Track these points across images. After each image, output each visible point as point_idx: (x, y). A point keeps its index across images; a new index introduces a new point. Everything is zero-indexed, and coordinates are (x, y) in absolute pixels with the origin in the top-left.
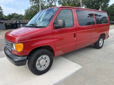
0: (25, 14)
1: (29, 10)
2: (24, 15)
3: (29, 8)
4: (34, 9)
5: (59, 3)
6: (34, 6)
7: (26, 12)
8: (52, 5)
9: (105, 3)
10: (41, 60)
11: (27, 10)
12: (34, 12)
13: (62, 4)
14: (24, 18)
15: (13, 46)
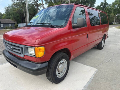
0: (5, 12)
1: (10, 7)
2: (4, 14)
3: (10, 6)
4: (16, 7)
5: (46, 2)
6: (17, 3)
7: (7, 10)
8: (37, 3)
9: (91, 4)
10: (60, 65)
11: (7, 8)
12: (17, 10)
13: (49, 3)
14: (3, 17)
15: (28, 50)
